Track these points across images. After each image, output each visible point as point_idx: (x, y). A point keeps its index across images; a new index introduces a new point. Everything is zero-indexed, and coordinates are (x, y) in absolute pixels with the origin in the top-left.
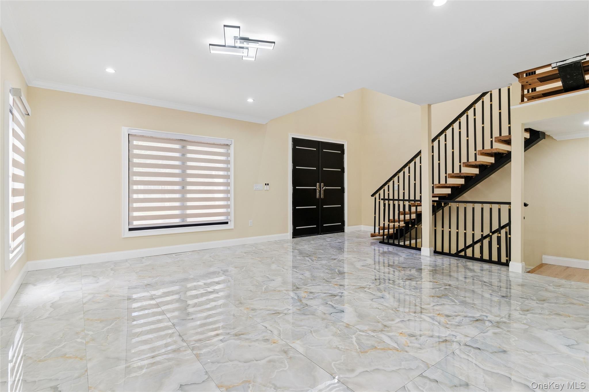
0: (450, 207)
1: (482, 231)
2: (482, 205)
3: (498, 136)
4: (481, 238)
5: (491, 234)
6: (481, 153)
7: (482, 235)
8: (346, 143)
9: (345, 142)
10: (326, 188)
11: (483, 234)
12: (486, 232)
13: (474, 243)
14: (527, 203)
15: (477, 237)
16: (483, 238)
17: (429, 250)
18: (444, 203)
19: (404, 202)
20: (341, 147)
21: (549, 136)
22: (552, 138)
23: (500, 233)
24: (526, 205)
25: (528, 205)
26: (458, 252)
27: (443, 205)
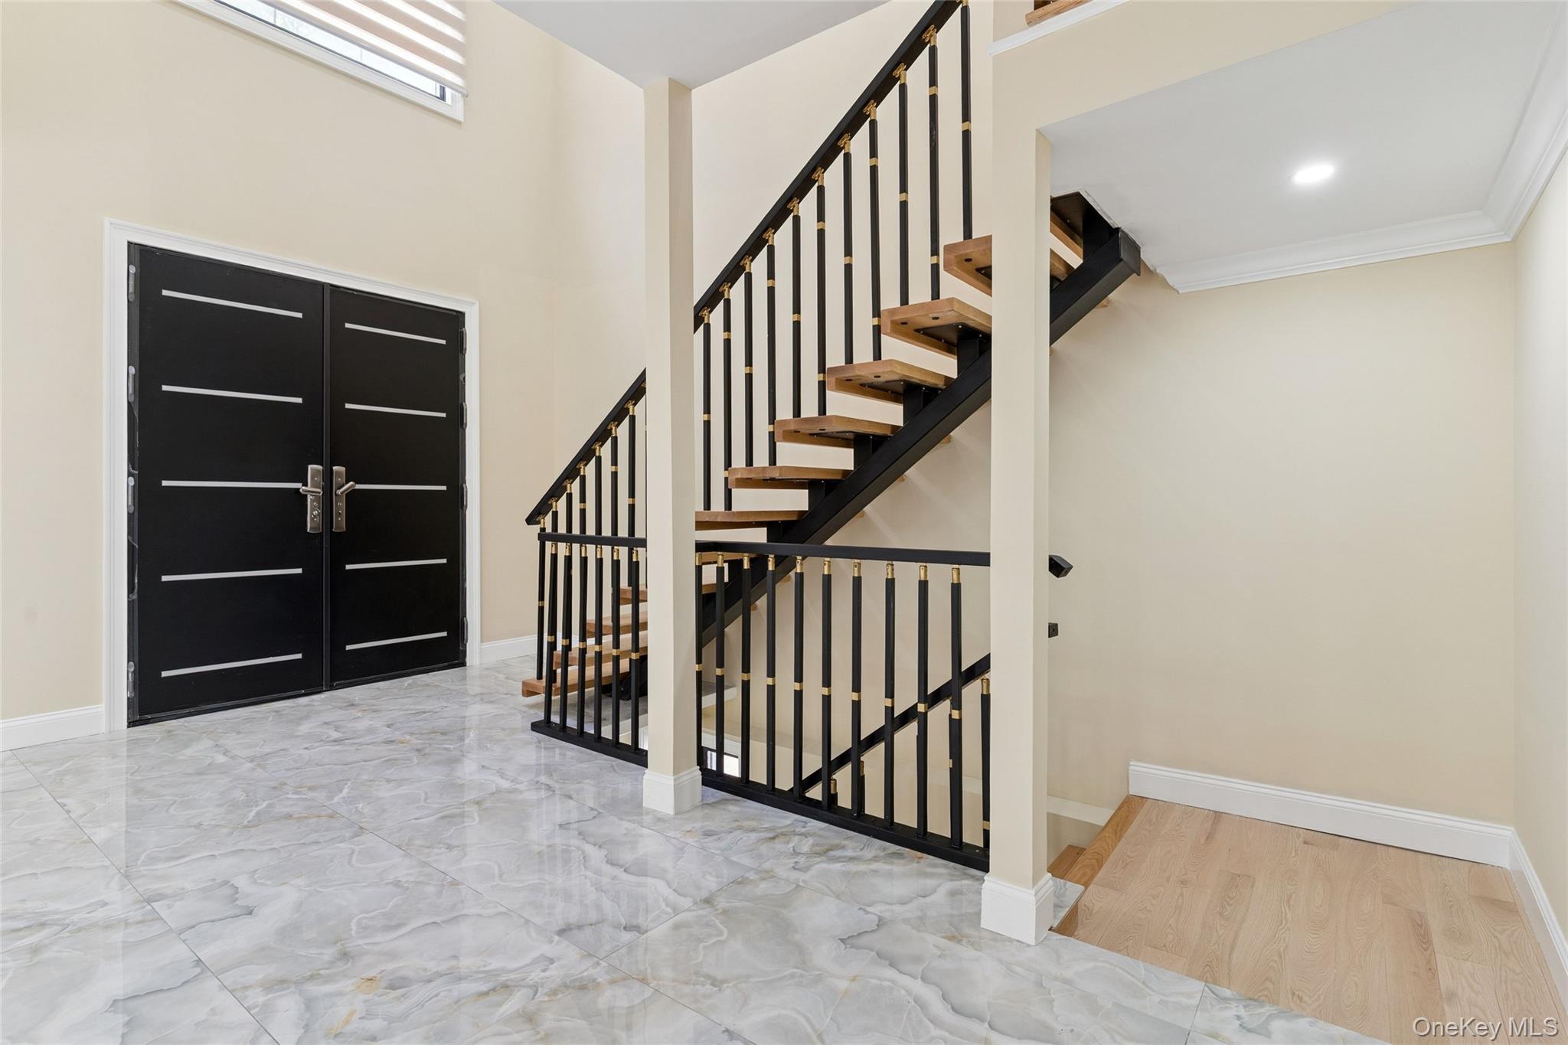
0: (800, 577)
1: (890, 693)
2: (890, 568)
3: (960, 238)
4: (884, 726)
5: (921, 708)
6: (891, 321)
7: (890, 711)
8: (476, 307)
9: (474, 304)
10: (359, 487)
11: (892, 708)
12: (907, 697)
13: (862, 745)
14: (1066, 556)
15: (871, 722)
16: (896, 722)
17: (672, 783)
18: (776, 557)
19: (615, 547)
20: (451, 323)
21: (1151, 273)
22: (1164, 283)
23: (957, 705)
24: (1058, 567)
25: (1071, 567)
26: (803, 784)
27: (771, 567)
